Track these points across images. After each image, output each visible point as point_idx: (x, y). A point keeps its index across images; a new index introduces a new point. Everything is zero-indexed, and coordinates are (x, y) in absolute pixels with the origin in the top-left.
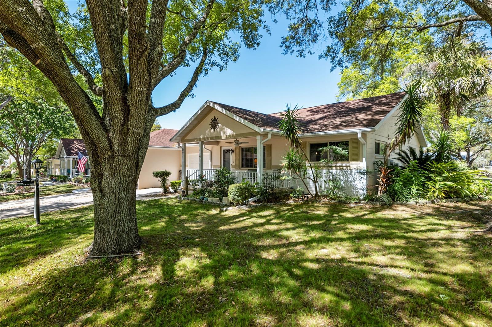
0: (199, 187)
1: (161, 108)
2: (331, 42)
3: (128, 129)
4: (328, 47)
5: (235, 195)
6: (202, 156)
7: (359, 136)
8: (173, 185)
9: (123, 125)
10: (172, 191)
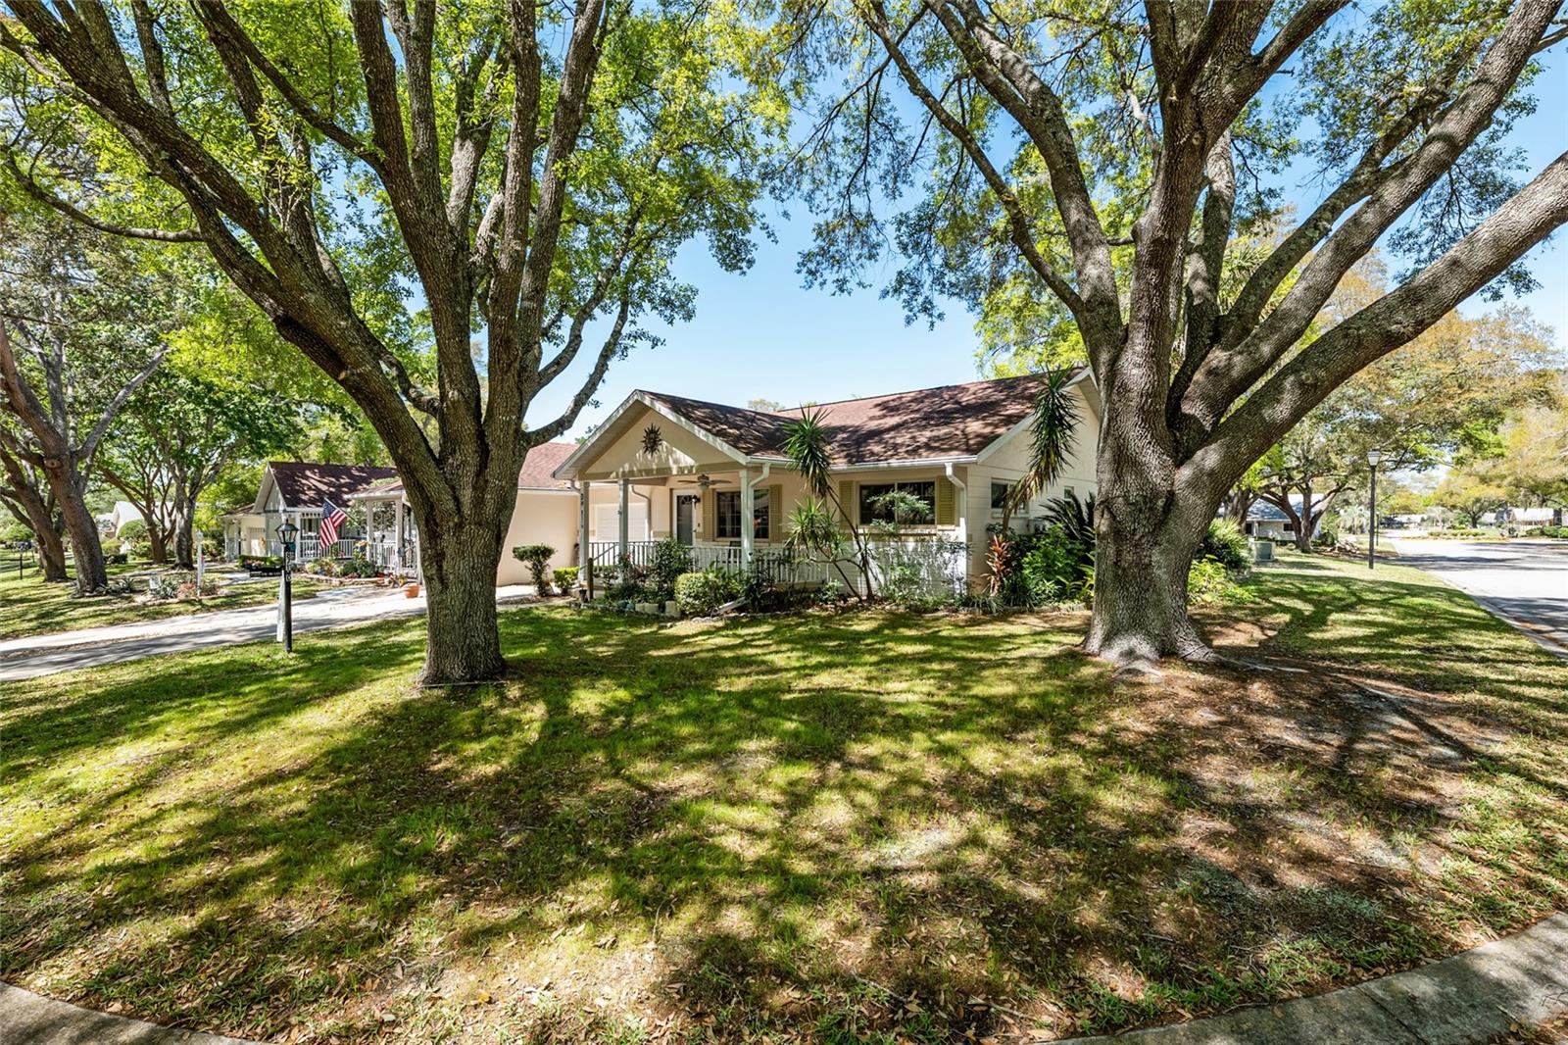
0: (618, 582)
1: (537, 433)
2: (903, 263)
3: (487, 481)
4: (900, 273)
5: (689, 596)
6: (624, 513)
7: (949, 471)
8: (560, 577)
9: (479, 474)
10: (557, 590)
